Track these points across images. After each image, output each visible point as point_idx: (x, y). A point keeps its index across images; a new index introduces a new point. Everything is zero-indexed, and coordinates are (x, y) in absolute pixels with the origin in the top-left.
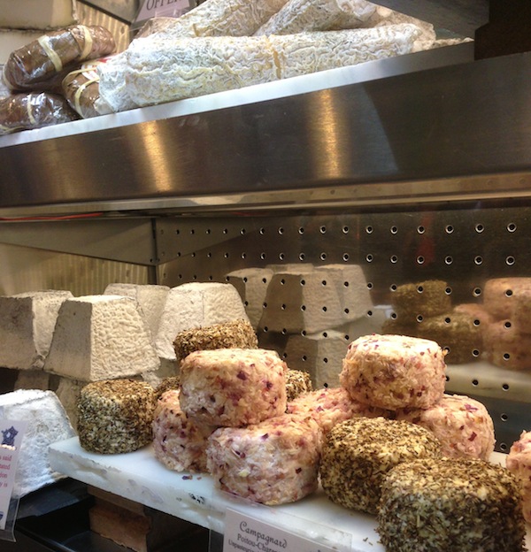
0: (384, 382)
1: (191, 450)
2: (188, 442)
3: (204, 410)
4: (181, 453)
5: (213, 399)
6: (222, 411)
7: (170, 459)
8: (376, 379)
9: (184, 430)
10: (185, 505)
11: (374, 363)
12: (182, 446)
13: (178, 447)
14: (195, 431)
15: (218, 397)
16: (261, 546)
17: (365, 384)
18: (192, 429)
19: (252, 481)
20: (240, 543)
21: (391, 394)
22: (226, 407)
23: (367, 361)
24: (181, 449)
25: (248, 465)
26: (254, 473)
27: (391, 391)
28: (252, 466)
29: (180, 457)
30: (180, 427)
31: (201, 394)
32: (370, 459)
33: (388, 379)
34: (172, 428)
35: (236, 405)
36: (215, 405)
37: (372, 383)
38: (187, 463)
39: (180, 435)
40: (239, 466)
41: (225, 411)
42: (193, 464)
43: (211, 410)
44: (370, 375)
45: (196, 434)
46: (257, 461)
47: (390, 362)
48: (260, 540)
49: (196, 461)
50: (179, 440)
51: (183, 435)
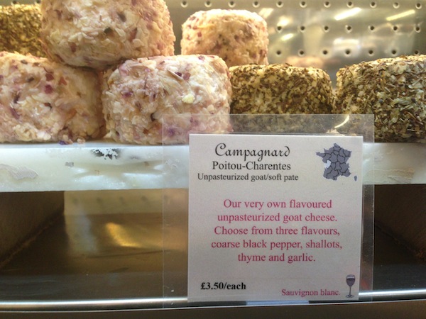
0: (243, 40)
1: (61, 109)
2: (58, 98)
3: (109, 32)
4: (46, 115)
5: (122, 17)
6: (133, 34)
7: (28, 125)
8: (236, 37)
9: (50, 83)
10: (80, 171)
11: (233, 22)
12: (48, 105)
13: (42, 106)
14: (65, 84)
15: (129, 14)
16: (251, 166)
17: (225, 44)
18: (62, 81)
19: (198, 109)
20: (217, 172)
21: (248, 53)
22: (140, 30)
23: (225, 21)
24: (47, 109)
25: (192, 88)
26: (200, 98)
27: (247, 50)
28: (197, 90)
29: (44, 122)
30: (44, 79)
31: (102, 11)
32: (304, 76)
33: (247, 37)
34: (31, 80)
35: (150, 28)
36: (125, 25)
37: (233, 42)
38: (56, 128)
39: (44, 89)
40: (180, 91)
41: (138, 35)
42: (65, 128)
43: (121, 32)
44: (231, 34)
45: (67, 87)
46: (202, 83)
47: (247, 22)
48: (249, 158)
49: (69, 123)
50: (42, 96)
51: (49, 89)
